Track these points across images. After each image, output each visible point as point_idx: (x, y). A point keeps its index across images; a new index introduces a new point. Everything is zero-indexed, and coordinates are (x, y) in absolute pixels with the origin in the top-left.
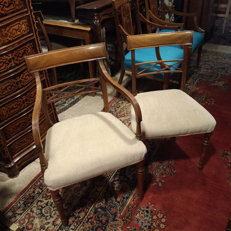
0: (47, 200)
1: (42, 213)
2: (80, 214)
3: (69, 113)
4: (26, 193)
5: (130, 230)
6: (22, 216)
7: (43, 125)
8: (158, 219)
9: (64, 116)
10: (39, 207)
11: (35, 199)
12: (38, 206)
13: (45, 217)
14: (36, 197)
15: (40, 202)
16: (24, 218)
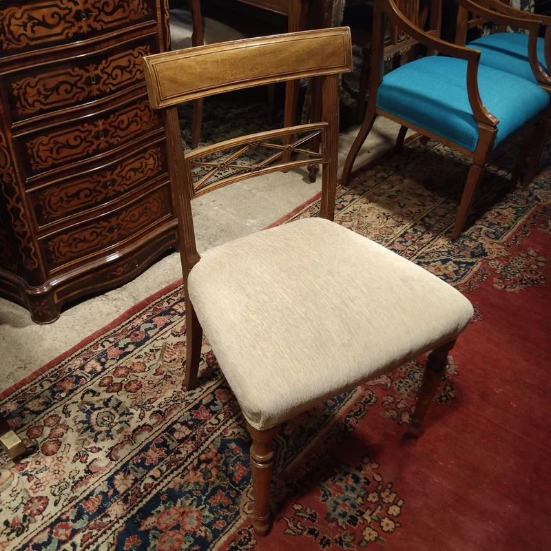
0: (111, 392)
1: (88, 422)
2: (182, 445)
3: (214, 201)
4: (63, 365)
5: (300, 514)
6: (39, 417)
7: (141, 210)
8: (382, 504)
9: (201, 205)
10: (86, 405)
11: (81, 386)
12: (83, 403)
13: (94, 434)
14: (86, 379)
15: (91, 394)
16: (43, 424)
